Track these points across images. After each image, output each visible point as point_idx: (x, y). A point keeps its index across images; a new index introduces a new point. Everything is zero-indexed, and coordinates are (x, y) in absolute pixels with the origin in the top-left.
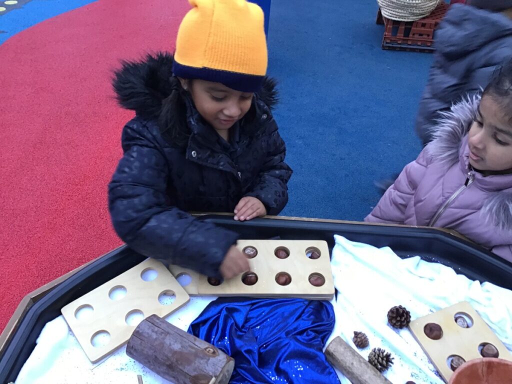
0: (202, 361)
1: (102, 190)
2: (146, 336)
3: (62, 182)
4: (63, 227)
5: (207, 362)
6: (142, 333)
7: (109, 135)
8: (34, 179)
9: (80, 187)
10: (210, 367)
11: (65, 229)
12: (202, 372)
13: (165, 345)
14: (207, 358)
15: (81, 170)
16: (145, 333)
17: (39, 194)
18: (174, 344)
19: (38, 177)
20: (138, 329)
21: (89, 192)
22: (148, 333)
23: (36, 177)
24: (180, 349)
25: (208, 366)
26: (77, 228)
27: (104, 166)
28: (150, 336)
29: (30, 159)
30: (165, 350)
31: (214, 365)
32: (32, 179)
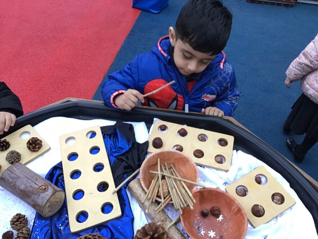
0: (35, 196)
1: (52, 85)
2: (6, 180)
3: (28, 79)
4: (25, 107)
5: (38, 197)
6: (4, 178)
7: (61, 51)
8: (12, 76)
9: (38, 83)
10: (40, 200)
11: (26, 108)
12: (35, 203)
13: (16, 186)
14: (39, 194)
15: (40, 72)
16: (6, 178)
17: (13, 85)
18: (21, 185)
19: (14, 75)
20: (2, 176)
21: (43, 86)
22: (7, 179)
23: (13, 75)
24: (24, 188)
25: (38, 199)
26: (33, 107)
27: (55, 70)
28: (9, 180)
29: (11, 64)
30: (17, 189)
31: (43, 198)
32: (10, 76)
